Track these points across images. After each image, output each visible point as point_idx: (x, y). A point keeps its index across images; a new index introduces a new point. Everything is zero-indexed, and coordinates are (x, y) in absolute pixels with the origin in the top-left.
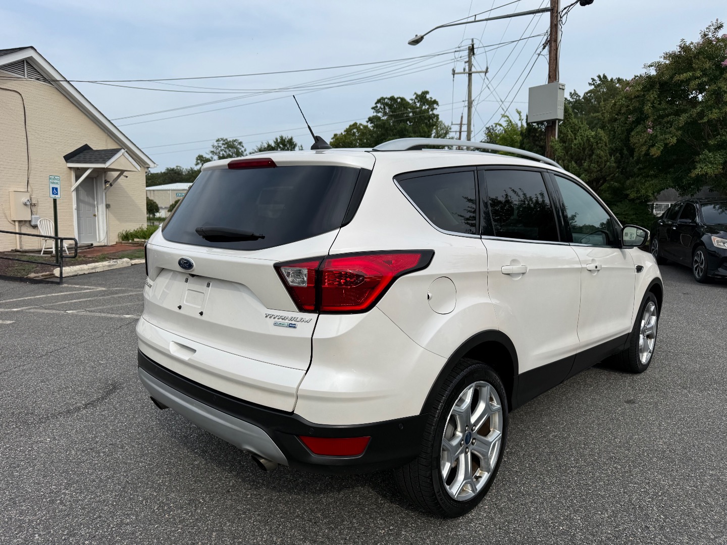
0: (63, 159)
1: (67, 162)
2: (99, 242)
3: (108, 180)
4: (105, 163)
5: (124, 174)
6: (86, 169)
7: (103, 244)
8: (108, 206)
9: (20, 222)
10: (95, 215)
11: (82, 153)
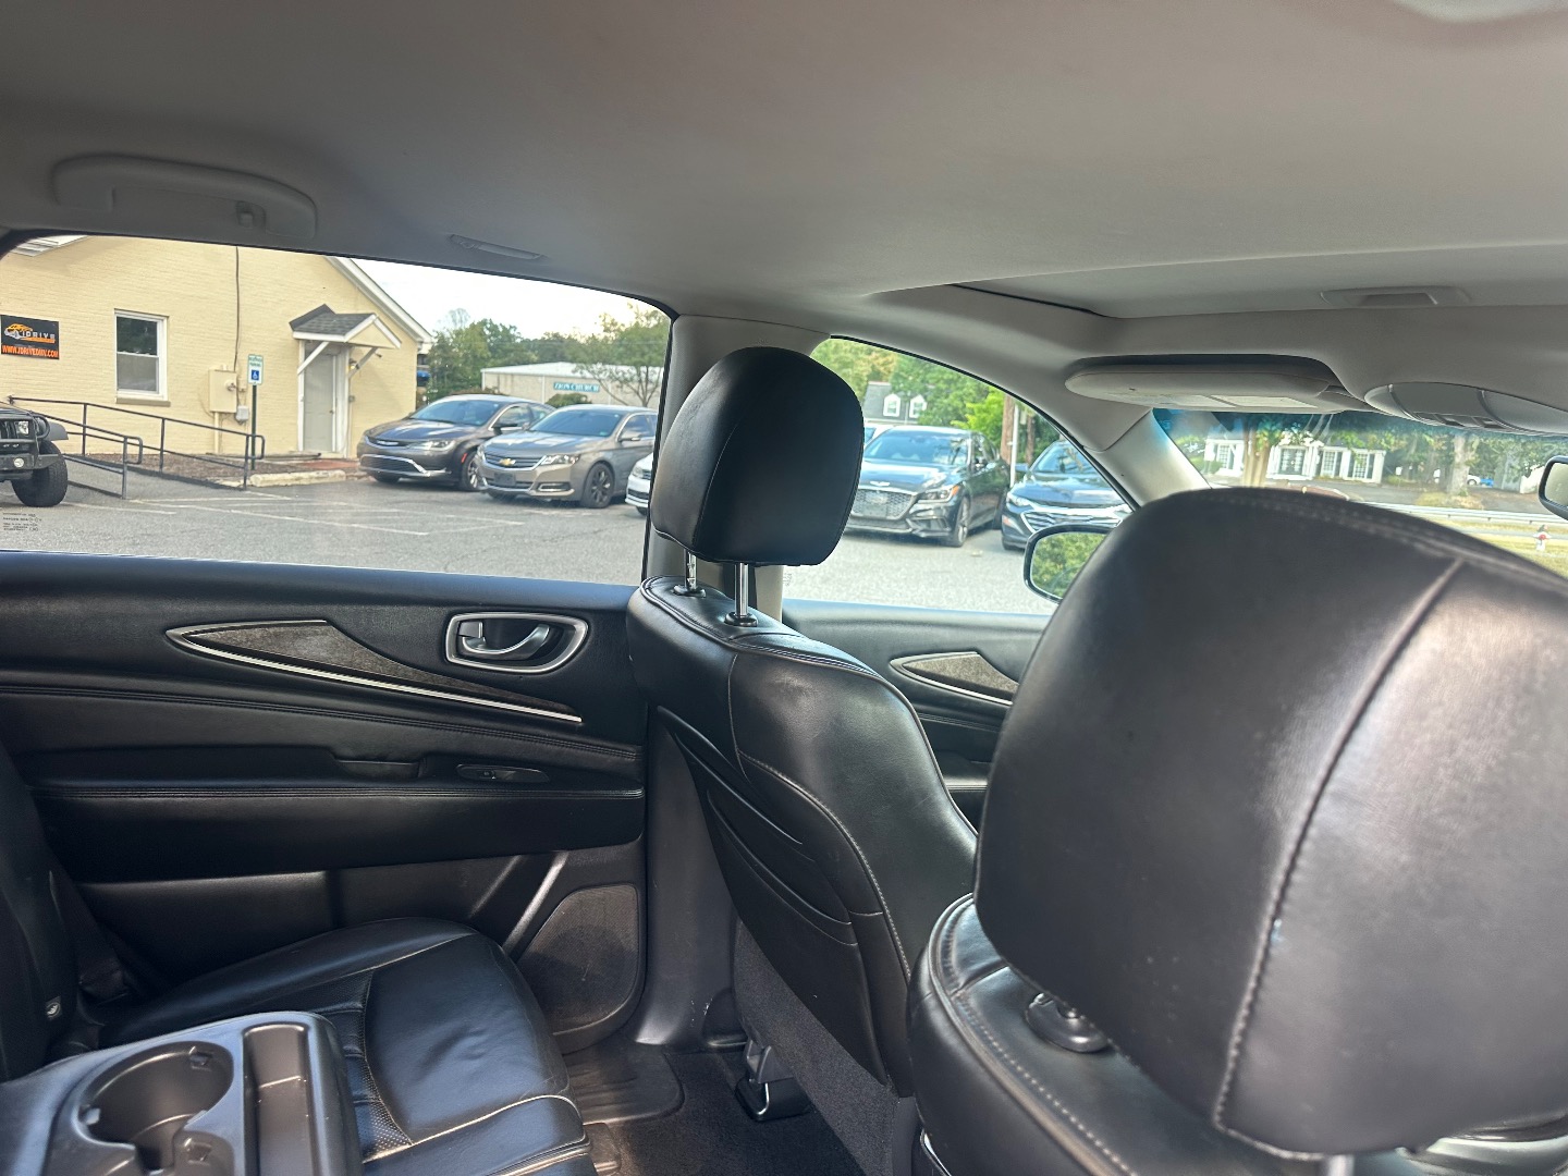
0: (289, 326)
1: (294, 330)
2: (336, 452)
3: (354, 358)
4: (344, 335)
5: (378, 351)
6: (320, 342)
7: (339, 456)
8: (351, 399)
9: (221, 413)
10: (331, 412)
11: (318, 318)
